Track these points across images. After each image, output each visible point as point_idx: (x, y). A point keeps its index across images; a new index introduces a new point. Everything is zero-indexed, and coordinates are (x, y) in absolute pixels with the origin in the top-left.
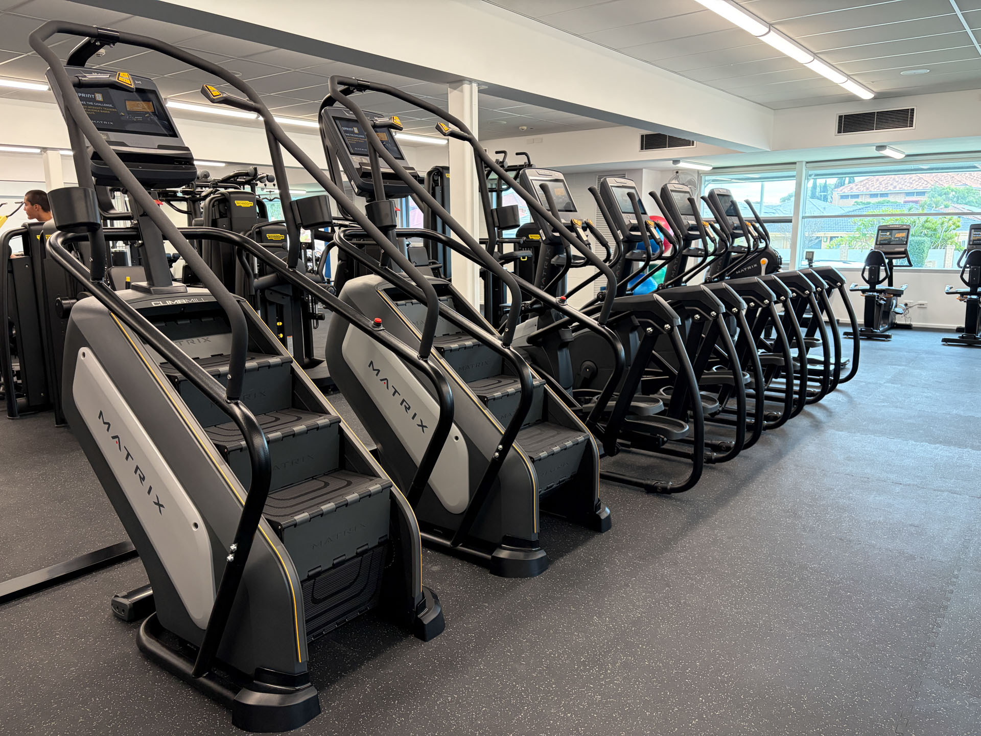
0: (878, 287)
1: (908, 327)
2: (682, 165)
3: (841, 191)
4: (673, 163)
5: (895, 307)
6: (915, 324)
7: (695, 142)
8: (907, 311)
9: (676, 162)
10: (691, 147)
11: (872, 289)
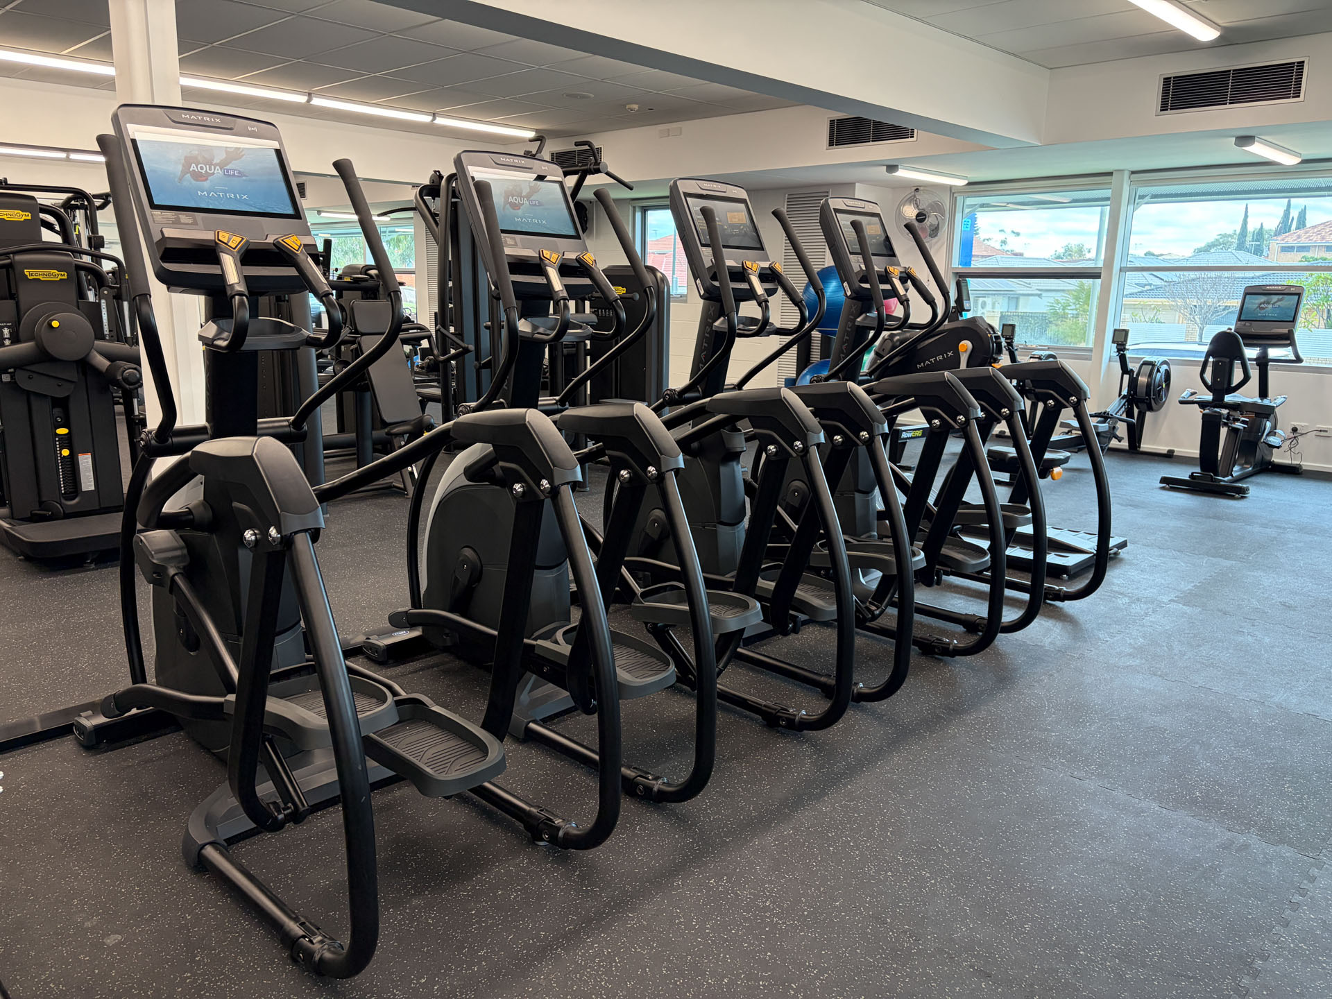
0: (1228, 398)
1: (1292, 471)
2: (902, 173)
3: (1283, 240)
4: (887, 171)
5: (1268, 435)
6: (1307, 464)
7: (916, 131)
8: (1295, 441)
9: (892, 168)
10: (910, 139)
11: (1218, 401)
